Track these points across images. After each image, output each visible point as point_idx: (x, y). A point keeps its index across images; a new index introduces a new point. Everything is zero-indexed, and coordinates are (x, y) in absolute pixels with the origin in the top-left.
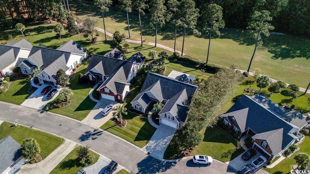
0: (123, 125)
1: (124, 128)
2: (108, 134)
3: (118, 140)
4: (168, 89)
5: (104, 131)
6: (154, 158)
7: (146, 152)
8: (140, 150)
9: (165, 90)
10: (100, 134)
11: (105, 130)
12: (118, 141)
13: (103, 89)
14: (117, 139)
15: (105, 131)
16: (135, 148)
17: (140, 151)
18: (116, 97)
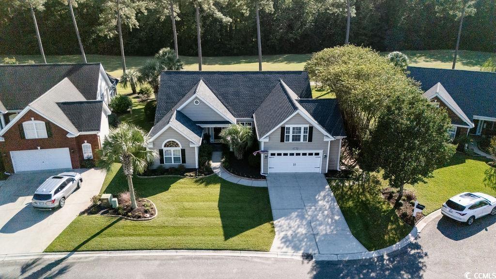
0: (146, 212)
1: (158, 218)
2: (98, 259)
3: (157, 262)
4: (237, 94)
5: (73, 256)
6: (340, 262)
7: (298, 256)
8: (268, 259)
9: (231, 97)
10: (61, 272)
11: (75, 250)
12: (160, 265)
13: (19, 126)
14: (148, 260)
15: (76, 255)
16: (245, 260)
17: (269, 262)
18: (75, 147)
